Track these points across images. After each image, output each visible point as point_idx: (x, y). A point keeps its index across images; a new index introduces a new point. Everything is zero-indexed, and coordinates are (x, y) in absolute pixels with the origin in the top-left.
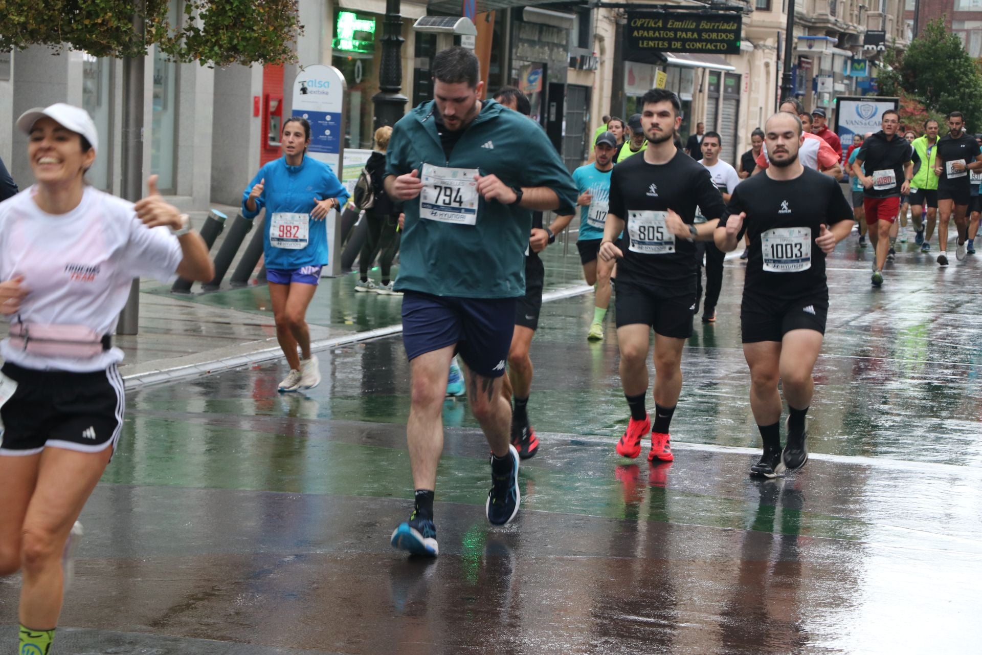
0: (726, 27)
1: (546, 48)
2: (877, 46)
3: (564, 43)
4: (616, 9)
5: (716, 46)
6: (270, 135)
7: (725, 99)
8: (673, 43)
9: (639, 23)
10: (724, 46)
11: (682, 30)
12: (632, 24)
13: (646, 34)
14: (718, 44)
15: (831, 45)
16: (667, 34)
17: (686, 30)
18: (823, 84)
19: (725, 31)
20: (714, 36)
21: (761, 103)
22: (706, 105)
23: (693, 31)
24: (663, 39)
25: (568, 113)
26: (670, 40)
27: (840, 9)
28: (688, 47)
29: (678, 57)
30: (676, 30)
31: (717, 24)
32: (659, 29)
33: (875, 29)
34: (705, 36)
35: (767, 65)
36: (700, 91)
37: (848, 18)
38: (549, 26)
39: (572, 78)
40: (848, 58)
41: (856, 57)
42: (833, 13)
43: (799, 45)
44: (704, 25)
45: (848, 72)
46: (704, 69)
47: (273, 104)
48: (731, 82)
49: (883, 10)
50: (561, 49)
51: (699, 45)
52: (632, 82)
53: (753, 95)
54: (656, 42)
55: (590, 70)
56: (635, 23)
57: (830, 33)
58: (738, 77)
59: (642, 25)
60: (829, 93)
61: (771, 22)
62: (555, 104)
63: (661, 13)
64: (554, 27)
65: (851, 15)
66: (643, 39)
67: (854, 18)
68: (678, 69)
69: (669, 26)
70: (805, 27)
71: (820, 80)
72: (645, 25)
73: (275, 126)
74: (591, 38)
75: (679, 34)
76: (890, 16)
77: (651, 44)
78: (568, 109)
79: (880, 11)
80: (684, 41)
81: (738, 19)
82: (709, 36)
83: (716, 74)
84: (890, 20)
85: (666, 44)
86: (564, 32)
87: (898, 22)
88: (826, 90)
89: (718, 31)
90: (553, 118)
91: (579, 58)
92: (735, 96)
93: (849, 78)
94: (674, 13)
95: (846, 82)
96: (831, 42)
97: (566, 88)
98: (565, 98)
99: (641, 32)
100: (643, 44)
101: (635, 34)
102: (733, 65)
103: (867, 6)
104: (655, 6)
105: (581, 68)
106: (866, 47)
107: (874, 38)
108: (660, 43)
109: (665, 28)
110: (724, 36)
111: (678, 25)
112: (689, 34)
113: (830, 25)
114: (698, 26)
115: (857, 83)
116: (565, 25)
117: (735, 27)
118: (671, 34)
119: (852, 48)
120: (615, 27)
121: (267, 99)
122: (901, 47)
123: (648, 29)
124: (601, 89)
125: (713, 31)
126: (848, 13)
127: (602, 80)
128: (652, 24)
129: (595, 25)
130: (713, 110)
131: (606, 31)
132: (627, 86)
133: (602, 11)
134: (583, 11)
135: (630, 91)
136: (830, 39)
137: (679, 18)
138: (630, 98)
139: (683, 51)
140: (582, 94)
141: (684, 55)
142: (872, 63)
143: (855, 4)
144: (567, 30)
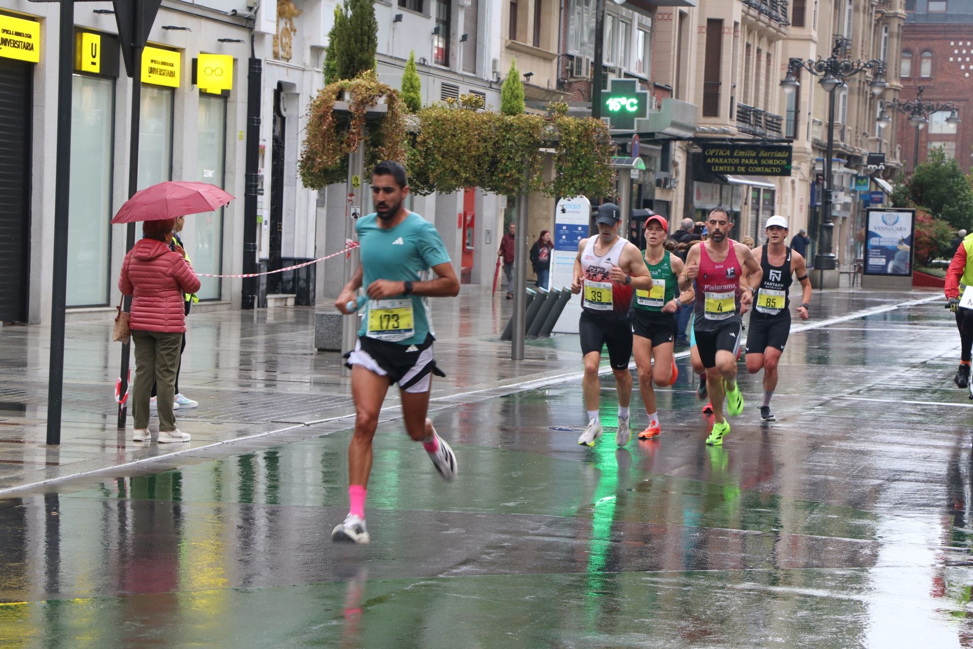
0: (779, 155)
2: (878, 166)
3: (653, 168)
4: (687, 142)
5: (772, 170)
6: (467, 241)
7: (764, 209)
9: (711, 153)
10: (778, 170)
11: (745, 158)
12: (706, 154)
13: (717, 161)
14: (774, 168)
15: (842, 165)
16: (733, 161)
17: (749, 158)
18: (836, 197)
19: (779, 158)
20: (770, 162)
22: (750, 215)
23: (754, 158)
24: (731, 165)
26: (736, 166)
27: (847, 136)
28: (749, 171)
29: (734, 178)
30: (740, 158)
31: (773, 153)
32: (727, 157)
33: (874, 152)
34: (763, 162)
35: (793, 182)
36: (746, 204)
37: (854, 142)
38: (643, 156)
39: (659, 195)
40: (853, 175)
41: (859, 175)
42: (842, 139)
43: (816, 166)
44: (763, 154)
45: (853, 187)
46: (748, 185)
47: (469, 218)
48: (768, 196)
49: (879, 136)
50: (651, 173)
51: (758, 169)
52: (699, 198)
53: (783, 206)
54: (725, 167)
55: (670, 188)
56: (708, 152)
57: (841, 155)
58: (772, 192)
59: (714, 154)
60: (840, 204)
61: (798, 148)
63: (729, 145)
64: (646, 156)
65: (856, 140)
66: (715, 164)
67: (859, 143)
68: (730, 187)
69: (735, 155)
70: (820, 150)
71: (833, 194)
72: (716, 154)
73: (469, 234)
74: (671, 165)
75: (743, 160)
76: (885, 141)
77: (721, 168)
79: (877, 136)
80: (747, 166)
81: (789, 149)
82: (767, 162)
83: (757, 190)
84: (885, 144)
85: (733, 169)
86: (653, 159)
87: (891, 145)
88: (839, 202)
89: (774, 158)
91: (663, 180)
93: (854, 191)
94: (738, 145)
95: (852, 195)
96: (843, 163)
97: (654, 203)
99: (713, 159)
100: (715, 168)
101: (709, 161)
102: (772, 183)
103: (866, 132)
104: (724, 140)
105: (665, 187)
106: (869, 166)
107: (875, 159)
108: (729, 168)
109: (732, 156)
110: (778, 162)
111: (742, 153)
112: (751, 161)
113: (840, 149)
114: (758, 153)
115: (860, 195)
116: (654, 154)
117: (787, 155)
118: (737, 161)
119: (856, 168)
120: (686, 155)
121: (465, 215)
122: (894, 165)
123: (719, 157)
124: (677, 203)
125: (769, 158)
126: (854, 139)
127: (677, 196)
128: (722, 153)
129: (673, 153)
130: (755, 219)
131: (680, 158)
132: (695, 200)
133: (678, 143)
134: (666, 143)
135: (697, 204)
136: (842, 160)
137: (743, 148)
138: (698, 210)
139: (746, 173)
140: (665, 208)
141: (739, 176)
142: (872, 180)
143: (859, 131)
144: (655, 158)
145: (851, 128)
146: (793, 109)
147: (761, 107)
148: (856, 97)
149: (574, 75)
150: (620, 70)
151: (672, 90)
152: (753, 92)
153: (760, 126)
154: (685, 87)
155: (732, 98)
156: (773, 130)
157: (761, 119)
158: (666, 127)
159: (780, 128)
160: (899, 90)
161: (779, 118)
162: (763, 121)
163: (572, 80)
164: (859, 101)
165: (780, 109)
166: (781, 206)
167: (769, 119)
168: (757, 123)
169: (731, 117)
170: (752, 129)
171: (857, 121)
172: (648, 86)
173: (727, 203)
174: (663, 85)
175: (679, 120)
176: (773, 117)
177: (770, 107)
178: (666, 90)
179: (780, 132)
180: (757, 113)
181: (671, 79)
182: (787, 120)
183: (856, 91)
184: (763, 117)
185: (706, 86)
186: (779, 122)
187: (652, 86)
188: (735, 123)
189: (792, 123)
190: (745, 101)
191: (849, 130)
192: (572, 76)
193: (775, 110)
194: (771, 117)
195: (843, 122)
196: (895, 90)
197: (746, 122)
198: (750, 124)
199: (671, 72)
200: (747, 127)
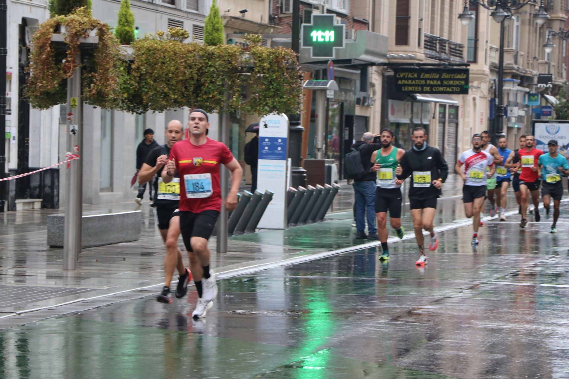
0: (459, 76)
1: (343, 93)
2: (547, 84)
3: (353, 89)
4: (382, 67)
5: (452, 89)
7: (449, 122)
8: (425, 88)
9: (402, 75)
10: (458, 89)
11: (430, 79)
13: (406, 82)
14: (454, 88)
15: (516, 84)
16: (420, 82)
17: (433, 79)
18: (511, 111)
19: (458, 79)
20: (451, 83)
21: (471, 125)
22: (437, 127)
23: (437, 80)
24: (418, 85)
25: (356, 134)
26: (422, 86)
27: (520, 60)
28: (434, 90)
29: (423, 96)
30: (426, 79)
31: (453, 75)
32: (414, 79)
33: (543, 73)
34: (445, 83)
35: (474, 99)
36: (434, 118)
37: (526, 66)
38: (344, 78)
39: (358, 111)
40: (526, 93)
41: (531, 92)
42: (516, 62)
44: (444, 76)
45: (526, 103)
46: (436, 102)
48: (453, 111)
49: (548, 59)
50: (351, 93)
51: (441, 89)
52: (393, 114)
53: (466, 120)
54: (414, 87)
55: (368, 106)
56: (399, 75)
57: (514, 76)
58: (456, 108)
59: (404, 76)
60: (515, 117)
61: (478, 70)
62: (347, 128)
63: (416, 69)
64: (347, 79)
65: (528, 63)
66: (405, 85)
67: (530, 66)
69: (421, 77)
70: (497, 72)
71: (509, 109)
72: (406, 77)
74: (368, 85)
75: (428, 82)
76: (553, 63)
77: (410, 88)
78: (356, 132)
79: (546, 60)
80: (432, 86)
81: (467, 72)
82: (448, 83)
83: (443, 106)
84: (553, 66)
85: (420, 89)
86: (353, 82)
87: (558, 67)
88: (514, 115)
89: (454, 79)
90: (347, 138)
91: (362, 98)
92: (455, 120)
93: (527, 106)
94: (423, 69)
95: (525, 109)
96: (516, 82)
97: (355, 118)
98: (355, 125)
99: (403, 81)
100: (405, 88)
101: (400, 82)
102: (456, 100)
103: (537, 56)
104: (412, 64)
105: (363, 105)
106: (539, 85)
107: (544, 79)
108: (416, 88)
109: (419, 78)
110: (458, 83)
111: (427, 76)
112: (435, 82)
113: (514, 71)
114: (440, 76)
115: (532, 109)
116: (354, 77)
117: (465, 77)
118: (423, 82)
119: (528, 86)
120: (381, 78)
122: (561, 84)
123: (408, 79)
124: (374, 118)
125: (450, 79)
126: (526, 62)
127: (375, 112)
128: (410, 76)
129: (370, 76)
130: (442, 130)
131: (376, 80)
132: (390, 115)
133: (374, 68)
134: (364, 67)
135: (392, 118)
136: (515, 80)
137: (429, 71)
138: (392, 124)
139: (431, 92)
140: (364, 122)
141: (427, 95)
142: (543, 96)
143: (530, 56)
144: (355, 81)
145: (523, 53)
146: (473, 38)
147: (445, 37)
148: (527, 28)
149: (284, 11)
150: (323, 7)
151: (368, 24)
152: (439, 24)
153: (445, 53)
154: (379, 20)
155: (420, 30)
156: (456, 56)
157: (445, 46)
158: (361, 55)
159: (461, 54)
160: (564, 21)
161: (461, 46)
162: (447, 48)
163: (282, 16)
164: (529, 30)
165: (462, 38)
166: (464, 119)
167: (453, 47)
168: (442, 50)
169: (419, 45)
170: (438, 55)
171: (529, 48)
172: (348, 20)
173: (417, 118)
174: (361, 19)
175: (372, 48)
176: (456, 45)
177: (453, 37)
178: (364, 23)
179: (462, 58)
180: (442, 42)
181: (367, 14)
182: (468, 47)
183: (527, 22)
184: (447, 45)
185: (398, 20)
186: (461, 49)
187: (351, 20)
188: (423, 50)
189: (472, 50)
190: (432, 32)
191: (522, 55)
192: (282, 13)
193: (457, 39)
194: (454, 45)
195: (517, 48)
196: (561, 21)
197: (433, 50)
198: (436, 51)
199: (368, 8)
200: (433, 53)
